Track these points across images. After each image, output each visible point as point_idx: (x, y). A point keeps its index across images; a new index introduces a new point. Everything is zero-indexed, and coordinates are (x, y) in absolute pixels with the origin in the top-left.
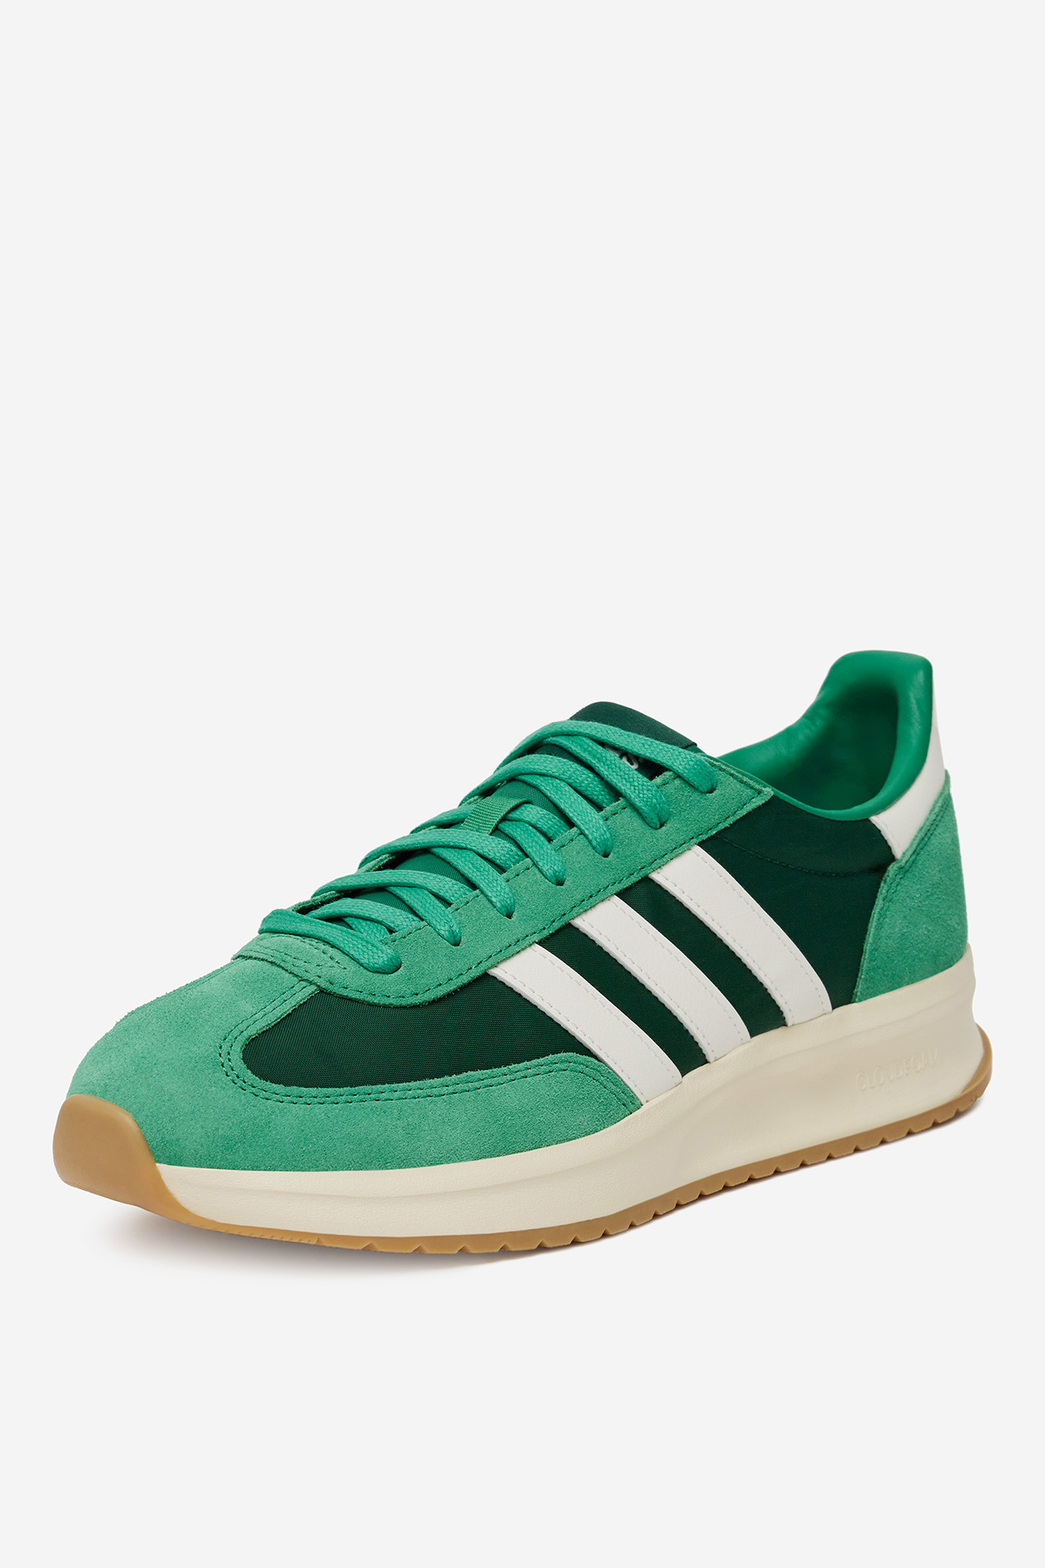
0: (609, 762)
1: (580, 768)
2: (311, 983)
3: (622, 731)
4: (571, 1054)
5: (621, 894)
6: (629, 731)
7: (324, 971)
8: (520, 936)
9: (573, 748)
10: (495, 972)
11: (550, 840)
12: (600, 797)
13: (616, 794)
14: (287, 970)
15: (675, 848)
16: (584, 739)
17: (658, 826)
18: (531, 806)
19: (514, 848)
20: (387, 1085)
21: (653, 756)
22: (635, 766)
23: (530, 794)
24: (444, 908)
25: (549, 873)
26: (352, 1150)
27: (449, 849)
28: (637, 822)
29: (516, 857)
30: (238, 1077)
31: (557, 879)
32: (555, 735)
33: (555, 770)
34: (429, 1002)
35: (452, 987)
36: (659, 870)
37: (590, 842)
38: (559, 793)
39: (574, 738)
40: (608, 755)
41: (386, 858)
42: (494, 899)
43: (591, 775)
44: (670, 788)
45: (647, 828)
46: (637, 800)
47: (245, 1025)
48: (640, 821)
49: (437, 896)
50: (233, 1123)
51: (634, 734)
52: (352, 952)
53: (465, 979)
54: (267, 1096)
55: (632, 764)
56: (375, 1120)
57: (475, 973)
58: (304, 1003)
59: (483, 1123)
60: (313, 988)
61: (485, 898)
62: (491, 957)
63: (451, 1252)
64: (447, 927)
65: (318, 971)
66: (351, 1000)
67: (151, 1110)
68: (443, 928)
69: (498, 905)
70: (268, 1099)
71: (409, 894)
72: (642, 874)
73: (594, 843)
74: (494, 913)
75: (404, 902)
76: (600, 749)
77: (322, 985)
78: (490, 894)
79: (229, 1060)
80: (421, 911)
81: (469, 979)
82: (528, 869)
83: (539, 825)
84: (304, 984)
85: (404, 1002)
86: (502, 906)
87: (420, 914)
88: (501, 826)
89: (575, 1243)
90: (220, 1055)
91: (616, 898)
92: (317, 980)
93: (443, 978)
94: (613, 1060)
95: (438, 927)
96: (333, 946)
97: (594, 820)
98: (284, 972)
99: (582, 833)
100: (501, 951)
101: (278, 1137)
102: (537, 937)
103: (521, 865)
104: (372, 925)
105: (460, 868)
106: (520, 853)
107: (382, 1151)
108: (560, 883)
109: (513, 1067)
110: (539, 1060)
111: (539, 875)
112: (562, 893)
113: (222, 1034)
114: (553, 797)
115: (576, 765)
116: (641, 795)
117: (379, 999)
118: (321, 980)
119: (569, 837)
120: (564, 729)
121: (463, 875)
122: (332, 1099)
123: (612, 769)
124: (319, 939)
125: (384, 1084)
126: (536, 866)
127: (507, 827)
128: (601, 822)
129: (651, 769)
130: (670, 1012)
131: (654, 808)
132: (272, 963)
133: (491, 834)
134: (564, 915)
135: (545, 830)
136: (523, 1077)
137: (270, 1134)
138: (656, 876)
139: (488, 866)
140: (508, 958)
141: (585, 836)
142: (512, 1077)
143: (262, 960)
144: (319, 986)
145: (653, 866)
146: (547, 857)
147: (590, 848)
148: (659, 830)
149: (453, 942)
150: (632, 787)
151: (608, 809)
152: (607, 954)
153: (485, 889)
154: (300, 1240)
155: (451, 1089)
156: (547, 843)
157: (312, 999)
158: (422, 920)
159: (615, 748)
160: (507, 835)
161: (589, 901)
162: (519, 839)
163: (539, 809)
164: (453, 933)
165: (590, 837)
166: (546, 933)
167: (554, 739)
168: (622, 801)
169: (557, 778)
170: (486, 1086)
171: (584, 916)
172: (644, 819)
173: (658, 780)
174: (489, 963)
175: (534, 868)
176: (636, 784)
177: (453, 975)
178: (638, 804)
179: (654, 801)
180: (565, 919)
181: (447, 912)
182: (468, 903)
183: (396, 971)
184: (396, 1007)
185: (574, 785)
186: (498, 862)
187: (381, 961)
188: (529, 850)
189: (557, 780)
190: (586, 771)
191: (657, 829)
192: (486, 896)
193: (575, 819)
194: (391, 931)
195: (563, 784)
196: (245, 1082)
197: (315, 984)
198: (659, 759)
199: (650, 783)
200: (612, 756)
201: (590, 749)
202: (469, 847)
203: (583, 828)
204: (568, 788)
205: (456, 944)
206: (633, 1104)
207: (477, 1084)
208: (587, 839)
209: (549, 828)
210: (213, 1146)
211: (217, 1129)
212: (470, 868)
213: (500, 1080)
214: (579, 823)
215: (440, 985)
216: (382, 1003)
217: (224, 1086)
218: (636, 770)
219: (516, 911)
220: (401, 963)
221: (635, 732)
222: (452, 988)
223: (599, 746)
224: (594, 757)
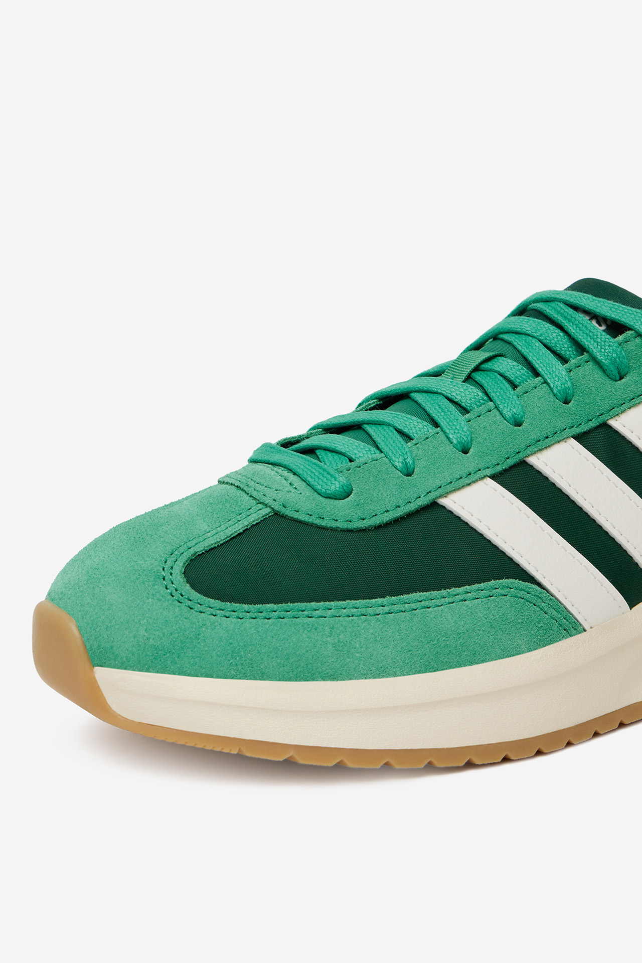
0: (577, 322)
1: (552, 328)
2: (266, 505)
3: (594, 298)
4: (511, 580)
5: (579, 438)
6: (600, 298)
7: (280, 496)
8: (471, 469)
9: (548, 311)
10: (443, 501)
11: (514, 387)
12: (568, 353)
13: (581, 349)
14: (248, 494)
15: (634, 399)
16: (559, 304)
17: (618, 378)
18: (503, 358)
19: (480, 394)
20: (322, 603)
21: (617, 317)
22: (603, 328)
23: (505, 348)
24: (403, 442)
25: (508, 415)
26: (279, 664)
27: (423, 394)
28: (598, 375)
29: (481, 401)
30: (176, 590)
31: (515, 421)
32: (536, 301)
33: (529, 329)
34: (375, 527)
35: (398, 513)
36: (617, 417)
37: (551, 389)
38: (530, 348)
39: (553, 304)
40: (577, 316)
41: (374, 403)
42: (451, 436)
43: (561, 334)
44: (631, 346)
45: (607, 380)
46: (598, 354)
47: (194, 542)
48: (600, 373)
49: (400, 432)
50: (164, 634)
51: (604, 300)
52: (309, 479)
53: (413, 507)
54: (201, 609)
55: (600, 325)
56: (304, 636)
57: (424, 501)
58: (257, 524)
59: (416, 643)
60: (268, 510)
61: (444, 435)
62: (440, 487)
63: (374, 767)
64: (401, 459)
65: (274, 495)
66: (300, 522)
67: (92, 618)
68: (397, 460)
69: (455, 441)
70: (201, 612)
71: (376, 430)
72: (601, 420)
73: (555, 391)
74: (450, 448)
75: (371, 437)
76: (571, 311)
77: (276, 508)
78: (448, 431)
79: (171, 574)
80: (382, 445)
81: (417, 507)
82: (490, 411)
83: (508, 374)
84: (260, 506)
85: (350, 526)
86: (459, 443)
87: (380, 447)
88: (474, 375)
89: (506, 760)
90: (163, 570)
91: (573, 442)
92: (271, 503)
93: (390, 505)
94: (556, 588)
95: (394, 458)
96: (295, 474)
97: (557, 372)
98: (246, 495)
99: (545, 382)
100: (451, 483)
101: (206, 649)
102: (489, 472)
103: (483, 409)
104: (336, 456)
105: (427, 409)
106: (485, 398)
107: (309, 666)
108: (518, 424)
109: (454, 590)
110: (479, 585)
111: (499, 417)
112: (518, 433)
113: (169, 549)
114: (523, 351)
115: (548, 325)
116: (603, 350)
117: (326, 522)
118: (276, 503)
119: (532, 385)
120: (543, 296)
121: (429, 415)
122: (264, 614)
123: (579, 327)
124: (285, 467)
125: (320, 602)
126: (498, 409)
127: (477, 376)
128: (564, 373)
129: (615, 328)
130: (620, 546)
131: (614, 362)
132: (238, 487)
133: (464, 382)
134: (519, 452)
135: (512, 379)
136: (462, 600)
137: (198, 645)
138: (613, 423)
139: (452, 407)
140: (459, 489)
141: (548, 384)
142: (451, 600)
143: (231, 484)
144: (272, 508)
145: (611, 413)
146: (510, 403)
147: (551, 395)
148: (619, 382)
149: (406, 472)
150: (595, 344)
151: (573, 362)
152: (560, 490)
153: (444, 427)
154: (222, 749)
155: (386, 609)
156: (510, 389)
157: (265, 520)
158: (382, 452)
159: (586, 312)
160: (477, 383)
161: (545, 442)
162: (485, 385)
163: (509, 361)
164: (406, 464)
165: (552, 385)
166: (499, 468)
167: (535, 304)
168: (586, 356)
169: (530, 336)
170: (424, 608)
171: (539, 455)
172: (604, 371)
173: (620, 338)
174: (437, 493)
175: (496, 410)
176: (599, 340)
177: (400, 503)
178: (599, 357)
179: (614, 355)
180: (521, 456)
181: (405, 446)
182: (427, 438)
183: (348, 497)
184: (343, 531)
185: (545, 341)
186: (463, 405)
187: (333, 487)
188: (492, 395)
189: (530, 337)
190: (558, 331)
191: (616, 381)
192: (445, 433)
193: (540, 370)
194: (351, 461)
195: (534, 340)
196: (182, 595)
197: (270, 507)
198: (623, 320)
199: (612, 340)
200: (580, 317)
201: (562, 311)
202: (439, 391)
203: (546, 377)
204: (538, 344)
205: (409, 475)
206: (575, 629)
207: (413, 606)
208: (550, 387)
209: (516, 377)
210: (144, 655)
211: (148, 639)
212: (435, 409)
213: (438, 602)
214: (543, 373)
215: (387, 511)
216: (329, 525)
217: (161, 598)
218: (604, 331)
219: (472, 448)
220: (352, 490)
221: (605, 298)
222: (398, 515)
223: (570, 309)
224: (565, 318)
